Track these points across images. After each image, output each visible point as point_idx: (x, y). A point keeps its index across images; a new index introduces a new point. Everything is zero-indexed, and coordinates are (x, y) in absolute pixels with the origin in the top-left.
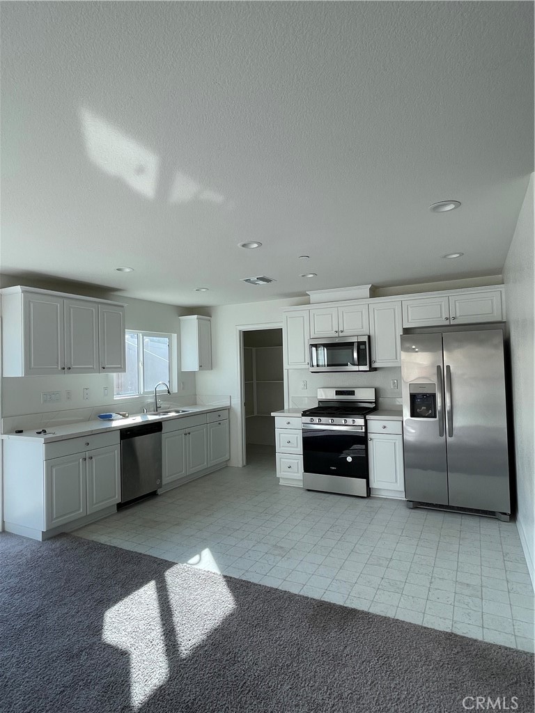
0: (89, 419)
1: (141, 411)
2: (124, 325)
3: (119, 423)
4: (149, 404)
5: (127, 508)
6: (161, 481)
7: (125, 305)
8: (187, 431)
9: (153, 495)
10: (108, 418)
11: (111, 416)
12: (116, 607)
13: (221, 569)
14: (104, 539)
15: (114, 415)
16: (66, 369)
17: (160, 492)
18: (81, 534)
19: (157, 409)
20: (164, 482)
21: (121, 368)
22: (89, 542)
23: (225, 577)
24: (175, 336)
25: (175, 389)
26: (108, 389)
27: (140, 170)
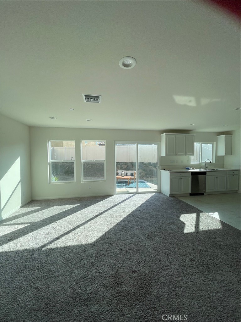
0: (183, 169)
1: (200, 168)
2: (194, 141)
3: (191, 170)
4: (203, 166)
5: (193, 196)
6: (205, 191)
7: (195, 135)
8: (217, 176)
9: (202, 194)
10: (188, 169)
11: (189, 168)
12: (184, 215)
13: (220, 218)
14: (184, 201)
15: (190, 168)
16: (176, 154)
17: (204, 194)
18: (179, 198)
19: (206, 168)
20: (206, 191)
21: (193, 154)
22: (180, 200)
23: (220, 221)
24: (215, 143)
25: (214, 162)
26: (189, 160)
27: (190, 101)
